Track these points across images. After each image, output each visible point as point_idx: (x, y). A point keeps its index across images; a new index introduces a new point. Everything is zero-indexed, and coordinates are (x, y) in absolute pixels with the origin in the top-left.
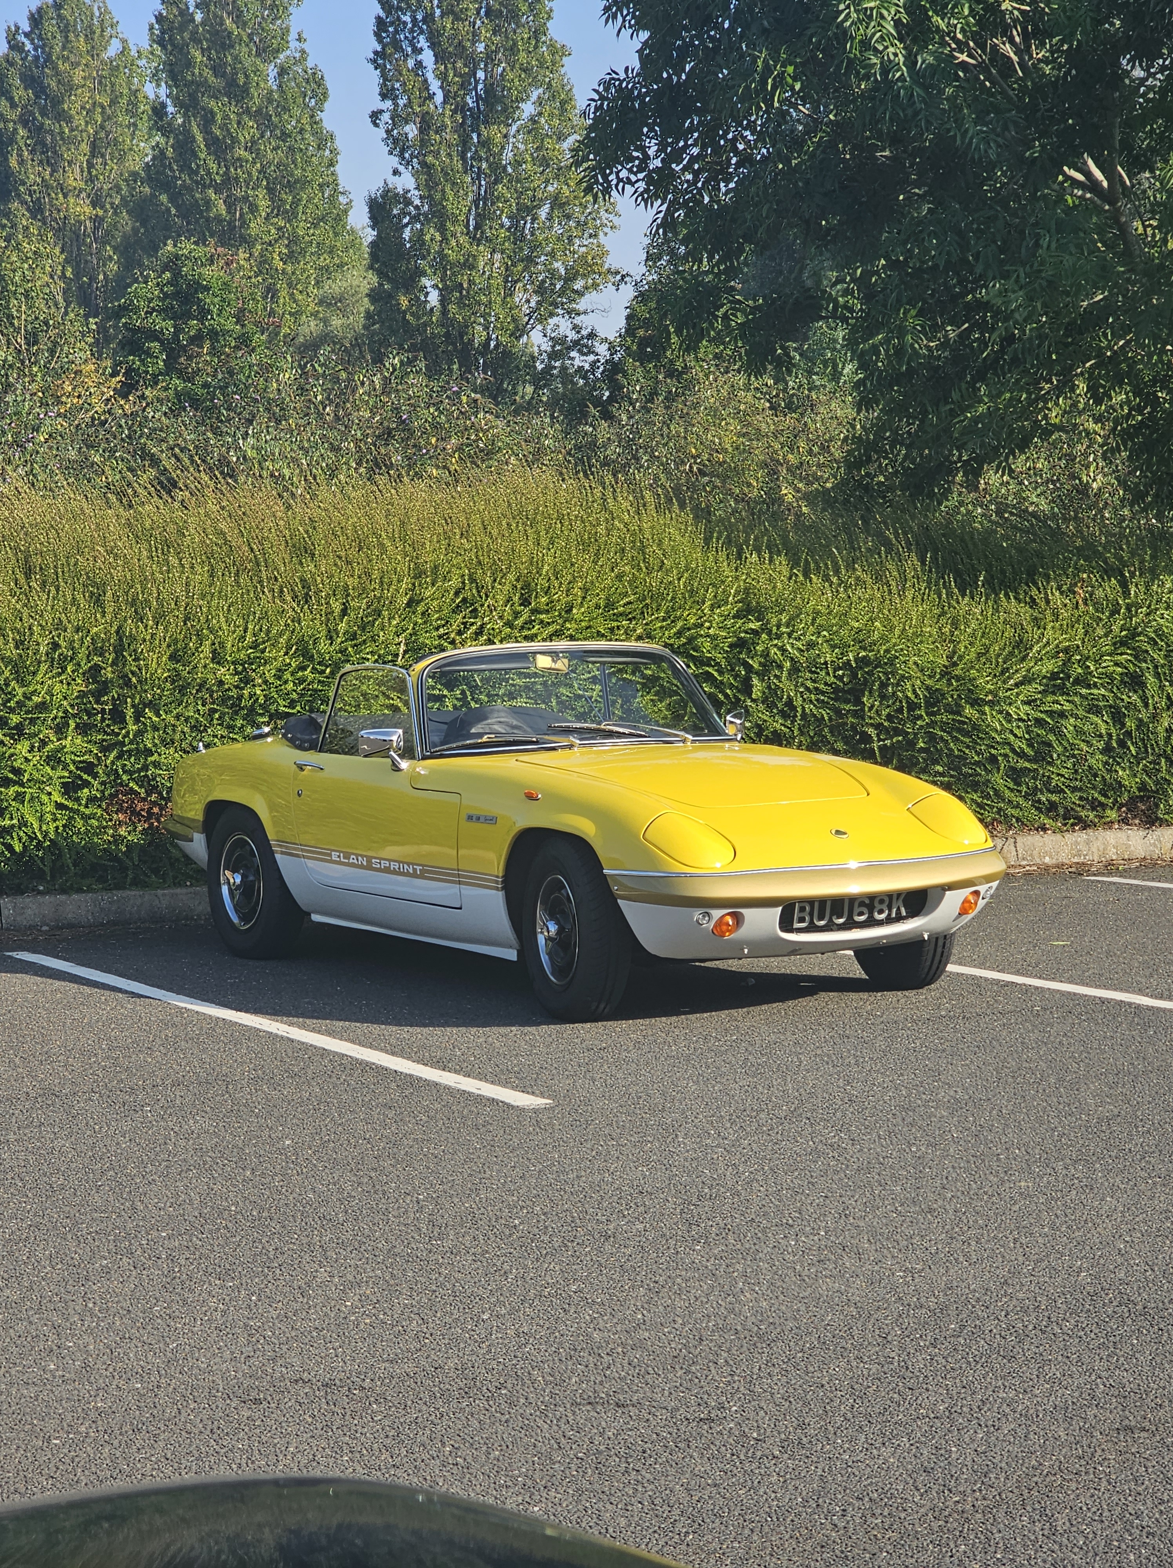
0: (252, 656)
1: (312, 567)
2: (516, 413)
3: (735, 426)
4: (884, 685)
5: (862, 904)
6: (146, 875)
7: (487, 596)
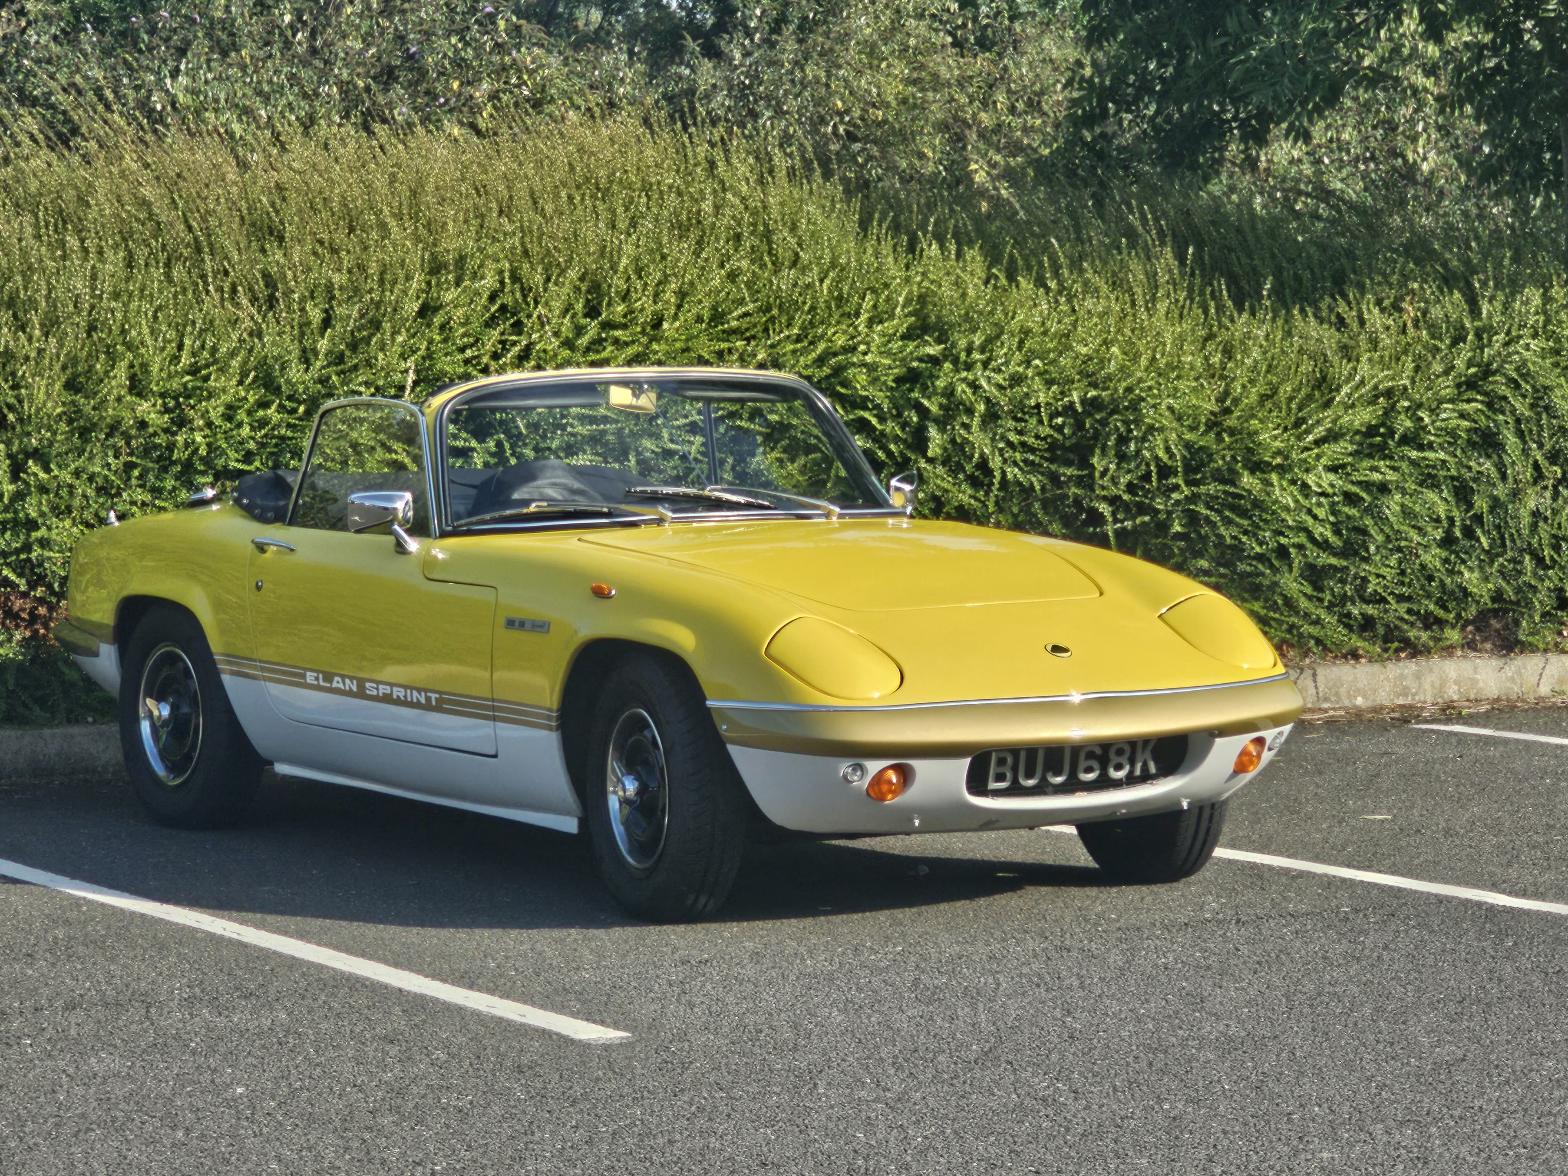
0: (190, 385)
1: (279, 256)
2: (577, 46)
3: (901, 69)
4: (1123, 440)
5: (1091, 755)
6: (25, 706)
7: (536, 303)
